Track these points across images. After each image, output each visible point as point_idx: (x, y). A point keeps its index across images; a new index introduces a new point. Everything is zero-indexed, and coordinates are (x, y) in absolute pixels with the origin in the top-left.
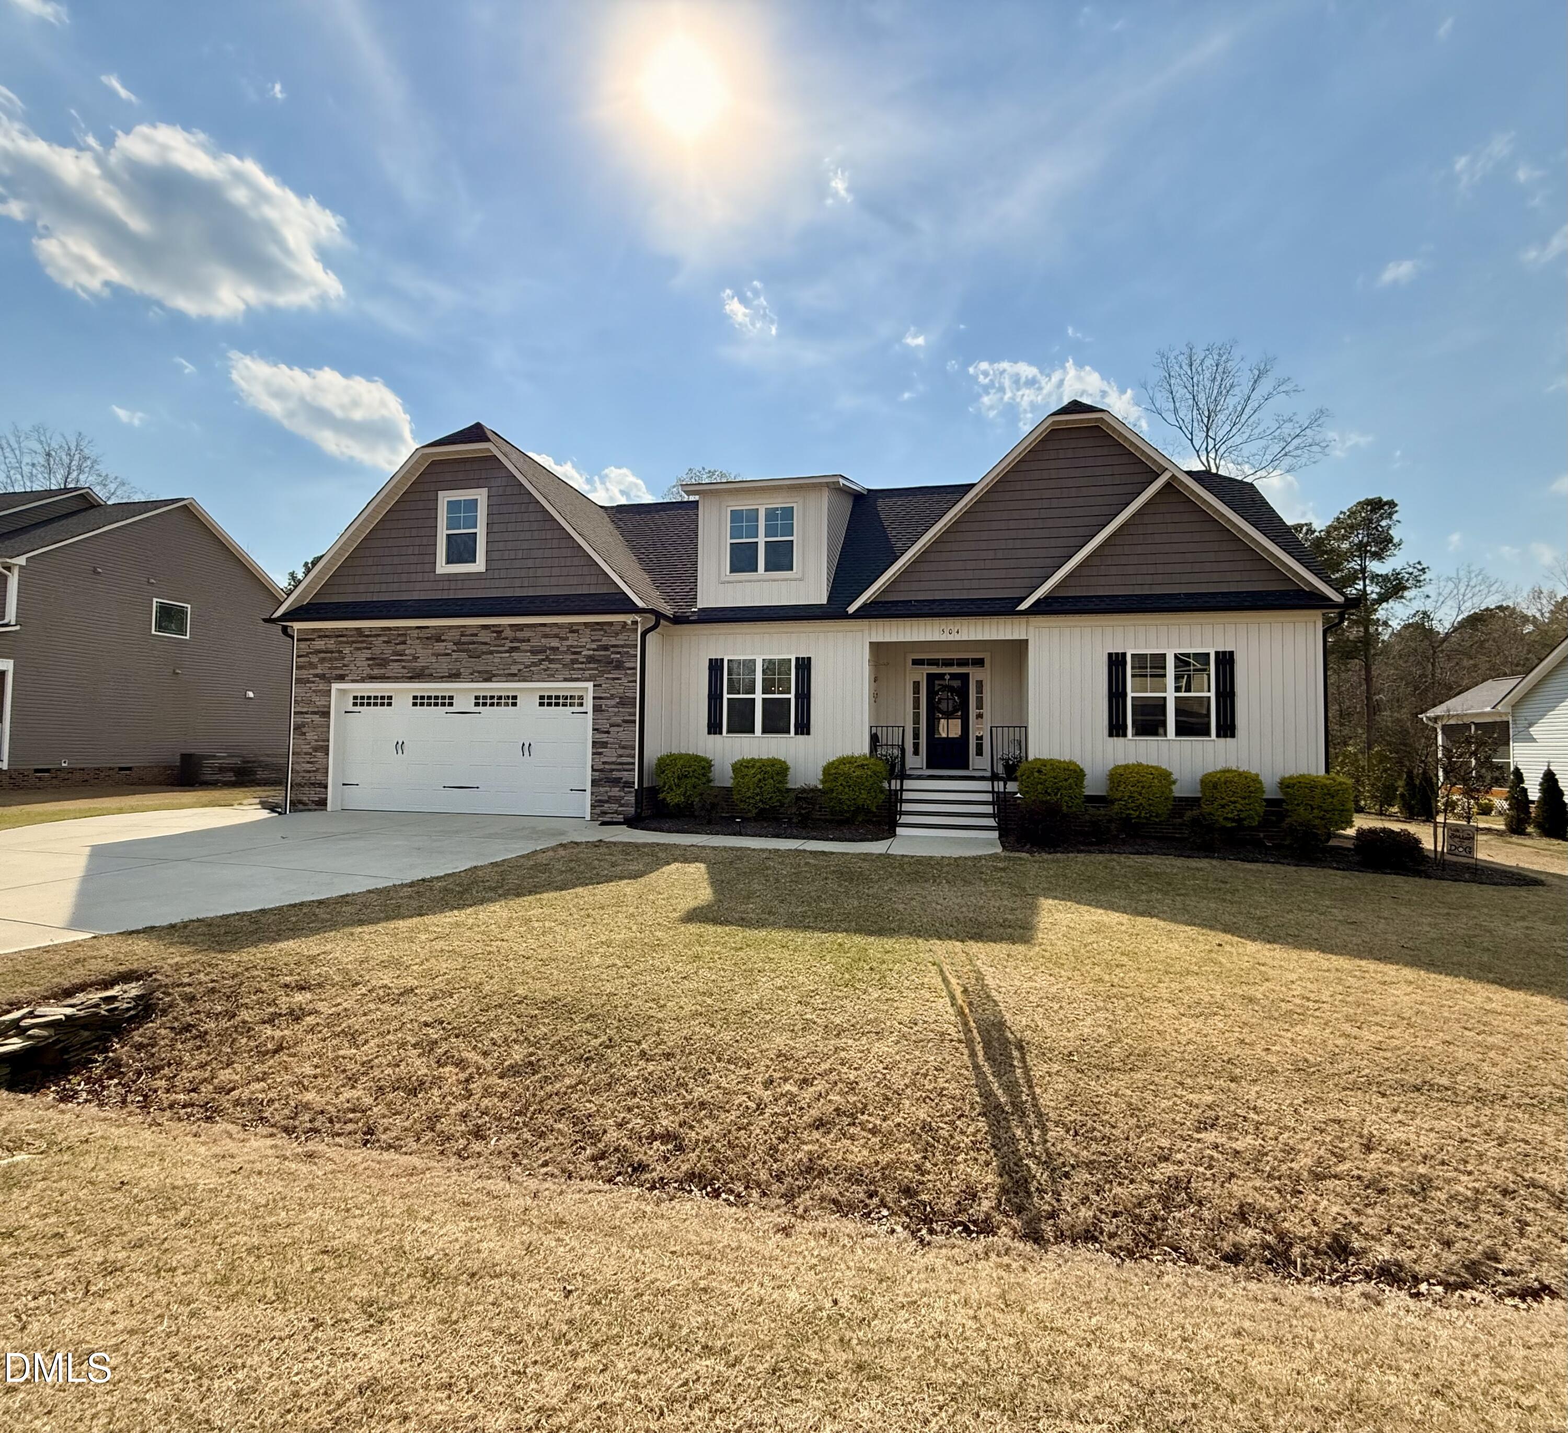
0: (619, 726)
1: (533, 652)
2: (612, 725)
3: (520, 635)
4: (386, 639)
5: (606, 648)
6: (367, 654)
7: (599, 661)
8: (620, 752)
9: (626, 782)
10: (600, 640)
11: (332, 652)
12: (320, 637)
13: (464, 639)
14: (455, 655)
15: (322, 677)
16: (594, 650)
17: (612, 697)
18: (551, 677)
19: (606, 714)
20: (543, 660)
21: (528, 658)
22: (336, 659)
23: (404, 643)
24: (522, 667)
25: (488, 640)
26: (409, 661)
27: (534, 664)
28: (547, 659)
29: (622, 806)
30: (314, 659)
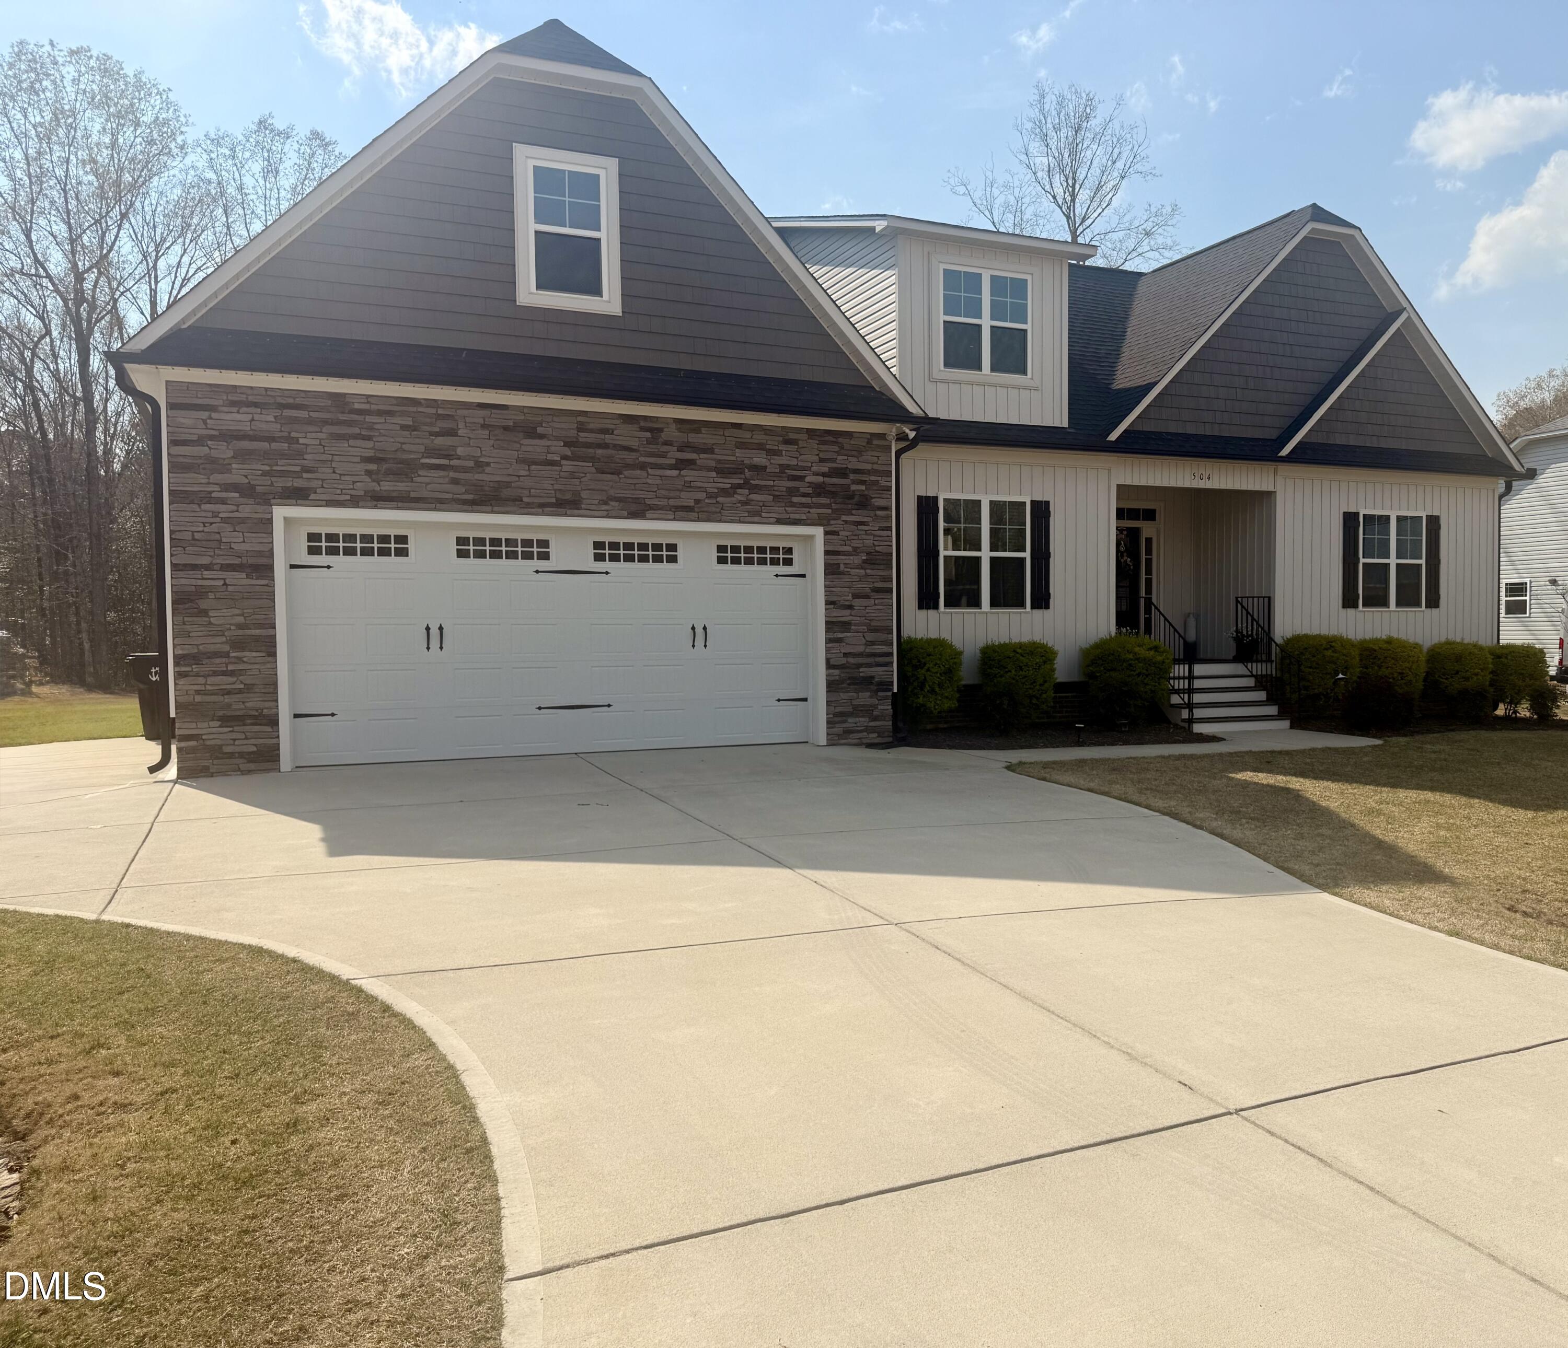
0: (867, 597)
1: (722, 471)
2: (856, 596)
3: (693, 438)
4: (409, 421)
5: (842, 473)
6: (364, 448)
7: (833, 494)
8: (870, 637)
9: (881, 683)
10: (833, 460)
11: (271, 439)
12: (233, 404)
13: (584, 437)
14: (567, 466)
15: (247, 491)
16: (824, 475)
17: (856, 551)
18: (755, 516)
19: (846, 579)
20: (739, 486)
21: (713, 482)
22: (283, 455)
23: (452, 433)
24: (702, 496)
25: (634, 443)
26: (465, 470)
27: (724, 492)
28: (746, 484)
29: (875, 719)
30: (223, 451)
